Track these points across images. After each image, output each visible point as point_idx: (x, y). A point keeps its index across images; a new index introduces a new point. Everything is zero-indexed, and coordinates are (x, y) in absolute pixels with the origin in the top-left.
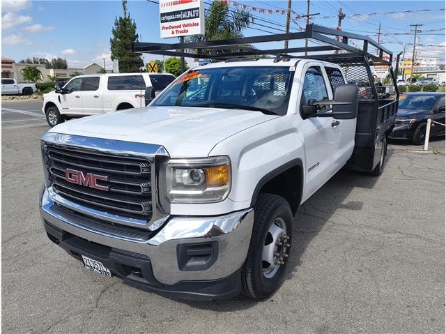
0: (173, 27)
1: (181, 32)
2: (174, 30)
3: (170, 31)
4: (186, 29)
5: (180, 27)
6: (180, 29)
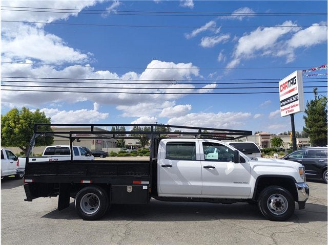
0: (286, 109)
3: (285, 111)
5: (289, 108)
6: (289, 110)
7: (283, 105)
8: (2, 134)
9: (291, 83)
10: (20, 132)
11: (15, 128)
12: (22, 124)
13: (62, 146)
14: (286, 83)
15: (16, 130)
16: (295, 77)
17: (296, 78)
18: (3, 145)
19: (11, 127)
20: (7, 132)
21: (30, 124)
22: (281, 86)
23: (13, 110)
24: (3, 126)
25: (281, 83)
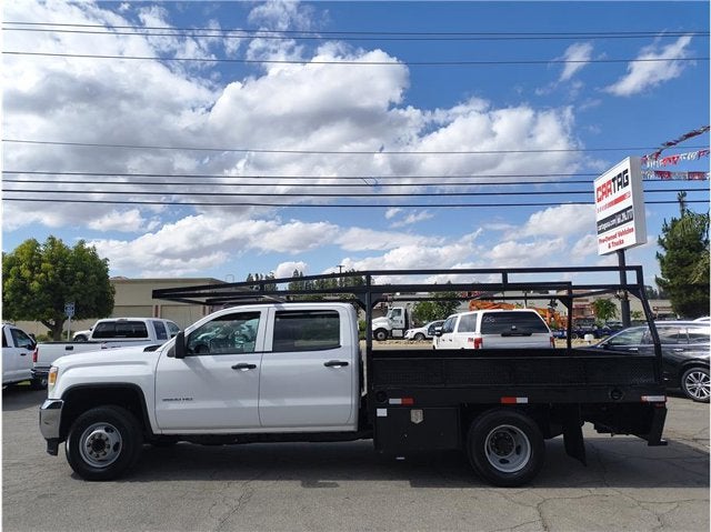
0: (609, 239)
1: (617, 244)
2: (610, 242)
3: (606, 244)
4: (621, 238)
5: (615, 237)
6: (615, 240)
7: (602, 231)
8: (4, 294)
9: (619, 184)
10: (41, 290)
11: (32, 280)
12: (46, 273)
13: (130, 319)
14: (609, 183)
15: (35, 285)
16: (626, 171)
17: (629, 174)
18: (5, 317)
19: (23, 279)
20: (14, 289)
21: (63, 273)
22: (598, 189)
23: (29, 242)
24: (5, 277)
25: (598, 183)
